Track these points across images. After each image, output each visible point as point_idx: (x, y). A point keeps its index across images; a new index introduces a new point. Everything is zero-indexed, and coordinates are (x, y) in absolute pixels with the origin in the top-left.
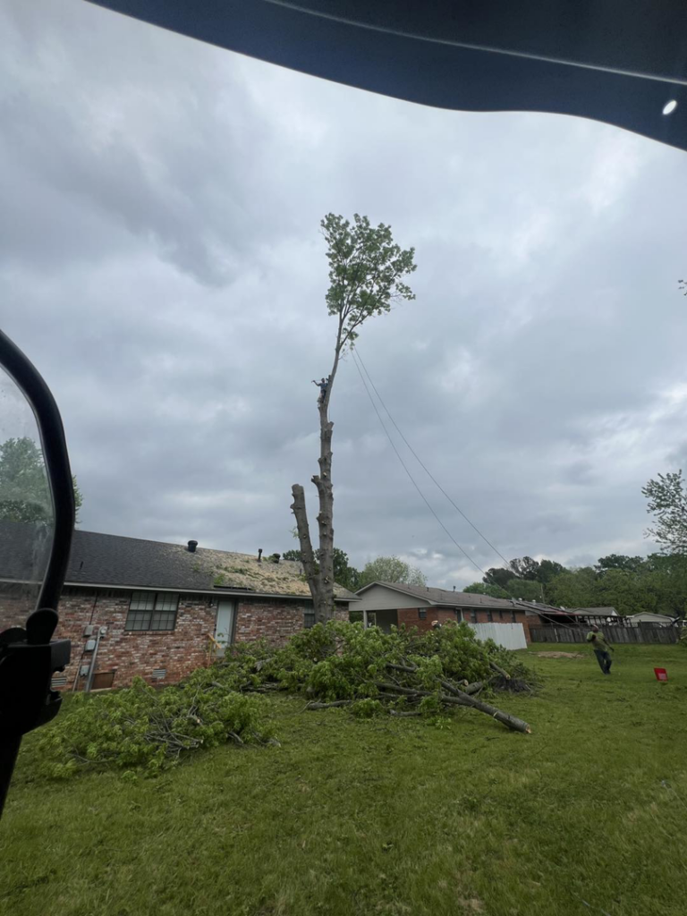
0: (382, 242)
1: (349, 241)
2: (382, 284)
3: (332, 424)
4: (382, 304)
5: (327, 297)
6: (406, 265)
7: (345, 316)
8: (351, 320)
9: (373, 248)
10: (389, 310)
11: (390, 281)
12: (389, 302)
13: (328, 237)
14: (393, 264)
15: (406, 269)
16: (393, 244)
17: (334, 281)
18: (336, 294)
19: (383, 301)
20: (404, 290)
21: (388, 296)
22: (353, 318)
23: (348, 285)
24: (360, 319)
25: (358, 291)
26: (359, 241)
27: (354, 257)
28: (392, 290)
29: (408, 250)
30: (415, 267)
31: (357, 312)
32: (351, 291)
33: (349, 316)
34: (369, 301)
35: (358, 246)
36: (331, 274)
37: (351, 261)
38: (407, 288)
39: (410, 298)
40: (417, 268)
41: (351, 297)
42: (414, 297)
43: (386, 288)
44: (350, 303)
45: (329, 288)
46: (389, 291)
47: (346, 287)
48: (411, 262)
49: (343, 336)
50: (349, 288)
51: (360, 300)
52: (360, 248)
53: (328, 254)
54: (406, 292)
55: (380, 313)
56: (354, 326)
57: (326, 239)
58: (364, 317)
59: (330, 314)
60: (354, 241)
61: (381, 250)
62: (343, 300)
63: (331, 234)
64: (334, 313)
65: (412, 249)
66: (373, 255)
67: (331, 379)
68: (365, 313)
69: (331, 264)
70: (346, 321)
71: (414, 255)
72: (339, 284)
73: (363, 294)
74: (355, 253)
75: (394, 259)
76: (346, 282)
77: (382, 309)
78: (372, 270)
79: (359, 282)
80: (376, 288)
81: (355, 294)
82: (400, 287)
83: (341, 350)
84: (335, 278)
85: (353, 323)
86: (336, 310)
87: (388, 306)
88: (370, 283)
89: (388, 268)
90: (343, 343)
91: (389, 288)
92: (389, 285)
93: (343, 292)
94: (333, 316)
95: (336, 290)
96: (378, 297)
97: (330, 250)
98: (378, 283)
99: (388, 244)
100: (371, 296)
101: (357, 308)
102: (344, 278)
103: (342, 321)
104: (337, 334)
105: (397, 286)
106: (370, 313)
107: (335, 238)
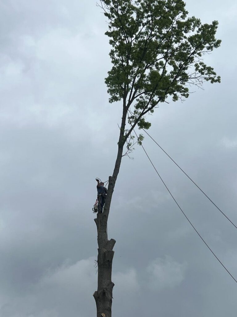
0: (176, 14)
1: (134, 16)
2: (177, 63)
3: (113, 242)
4: (179, 89)
5: (107, 81)
6: (207, 40)
7: (130, 102)
8: (137, 107)
9: (165, 22)
10: (187, 96)
11: (188, 60)
12: (186, 85)
13: (109, 12)
14: (191, 39)
15: (207, 45)
16: (189, 16)
17: (115, 62)
18: (118, 77)
19: (179, 84)
20: (206, 72)
21: (185, 78)
22: (142, 105)
23: (134, 65)
24: (149, 106)
25: (147, 72)
26: (146, 15)
27: (140, 33)
28: (190, 70)
29: (210, 23)
30: (219, 42)
31: (145, 98)
32: (138, 72)
33: (135, 102)
34: (161, 84)
35: (145, 21)
36: (112, 53)
37: (137, 38)
38: (209, 69)
39: (213, 81)
40: (221, 44)
41: (137, 79)
42: (218, 80)
43: (182, 68)
44: (138, 86)
45: (110, 69)
46: (186, 71)
47: (131, 67)
48: (213, 37)
49: (128, 127)
50: (136, 69)
51: (149, 83)
52: (148, 22)
53: (107, 33)
54: (208, 73)
55: (175, 98)
56: (143, 114)
57: (106, 14)
58: (154, 104)
59: (111, 101)
60: (140, 15)
61: (175, 25)
62: (128, 82)
63: (112, 9)
64: (115, 99)
65: (215, 23)
66: (164, 31)
67: (112, 180)
68: (156, 98)
69: (111, 42)
70: (132, 108)
71: (217, 30)
72: (122, 65)
73: (154, 75)
74: (142, 29)
75: (191, 34)
76: (131, 63)
77: (178, 94)
78: (164, 47)
79: (147, 63)
80: (170, 69)
81: (143, 76)
82: (201, 67)
83: (125, 145)
84: (116, 57)
85: (140, 111)
86: (118, 96)
87: (186, 90)
88: (161, 63)
89: (185, 46)
90: (127, 136)
91: (186, 68)
92: (186, 64)
93: (129, 73)
94: (115, 103)
95: (118, 71)
96: (172, 80)
97: (110, 27)
98: (172, 63)
99: (183, 17)
100: (163, 78)
101: (145, 93)
102: (128, 58)
103: (126, 109)
104: (120, 126)
105: (196, 65)
106: (162, 99)
107: (117, 14)
